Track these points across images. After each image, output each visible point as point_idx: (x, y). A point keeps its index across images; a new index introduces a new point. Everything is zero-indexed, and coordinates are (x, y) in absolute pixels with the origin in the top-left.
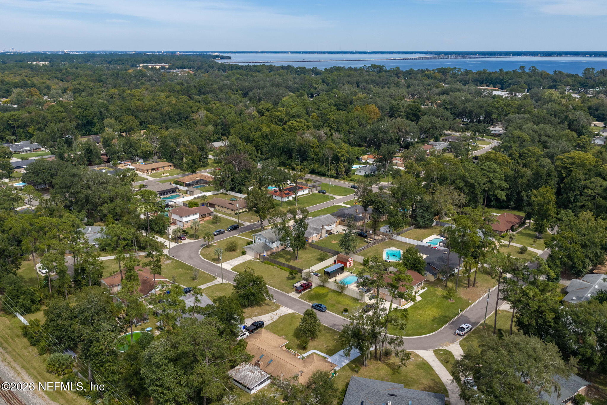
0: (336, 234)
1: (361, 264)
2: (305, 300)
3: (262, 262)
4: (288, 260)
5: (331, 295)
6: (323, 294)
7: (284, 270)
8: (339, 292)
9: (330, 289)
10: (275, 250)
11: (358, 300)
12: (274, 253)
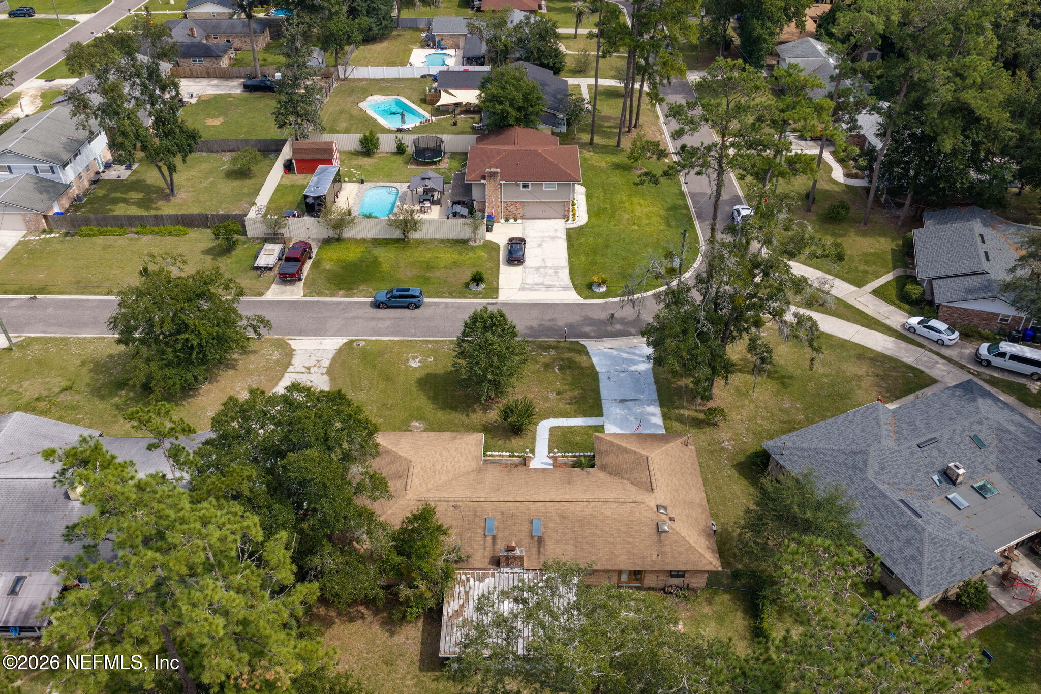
0: (193, 101)
1: (357, 153)
2: (332, 295)
3: (66, 234)
4: (140, 204)
5: (385, 256)
6: (362, 261)
7: (169, 234)
8: (397, 241)
9: (363, 241)
10: (75, 191)
11: (464, 242)
12: (78, 199)
